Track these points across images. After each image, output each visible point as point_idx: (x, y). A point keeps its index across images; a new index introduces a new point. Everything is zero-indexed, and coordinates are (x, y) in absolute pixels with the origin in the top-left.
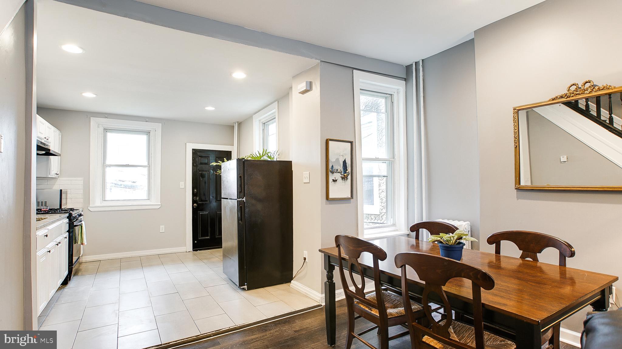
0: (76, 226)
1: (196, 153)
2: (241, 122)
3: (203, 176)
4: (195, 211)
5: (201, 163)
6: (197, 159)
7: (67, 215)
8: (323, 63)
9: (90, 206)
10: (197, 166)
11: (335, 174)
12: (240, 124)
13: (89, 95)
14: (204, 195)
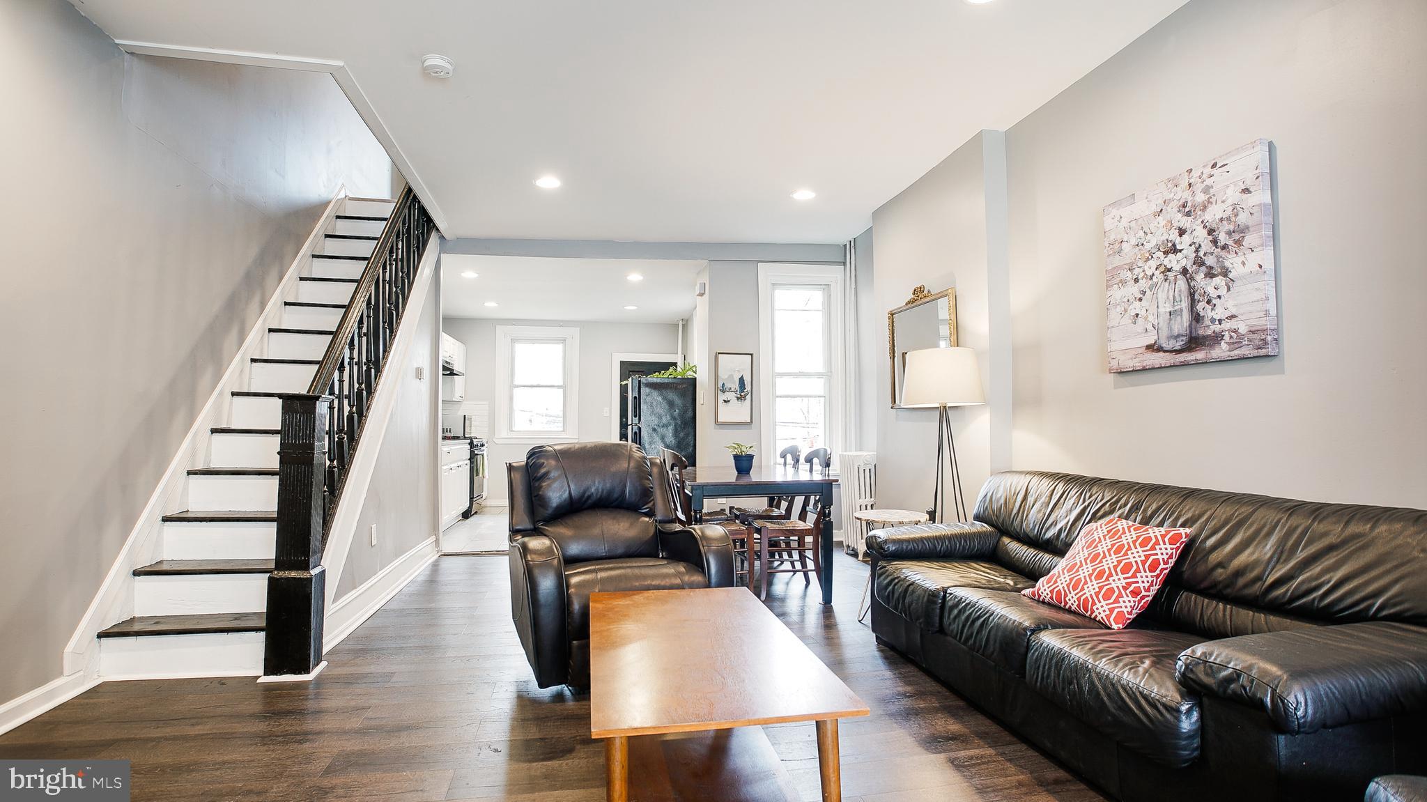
0: (477, 454)
1: (624, 365)
6: (625, 374)
7: (469, 441)
8: (712, 263)
9: (496, 436)
11: (727, 393)
12: (683, 323)
13: (491, 304)
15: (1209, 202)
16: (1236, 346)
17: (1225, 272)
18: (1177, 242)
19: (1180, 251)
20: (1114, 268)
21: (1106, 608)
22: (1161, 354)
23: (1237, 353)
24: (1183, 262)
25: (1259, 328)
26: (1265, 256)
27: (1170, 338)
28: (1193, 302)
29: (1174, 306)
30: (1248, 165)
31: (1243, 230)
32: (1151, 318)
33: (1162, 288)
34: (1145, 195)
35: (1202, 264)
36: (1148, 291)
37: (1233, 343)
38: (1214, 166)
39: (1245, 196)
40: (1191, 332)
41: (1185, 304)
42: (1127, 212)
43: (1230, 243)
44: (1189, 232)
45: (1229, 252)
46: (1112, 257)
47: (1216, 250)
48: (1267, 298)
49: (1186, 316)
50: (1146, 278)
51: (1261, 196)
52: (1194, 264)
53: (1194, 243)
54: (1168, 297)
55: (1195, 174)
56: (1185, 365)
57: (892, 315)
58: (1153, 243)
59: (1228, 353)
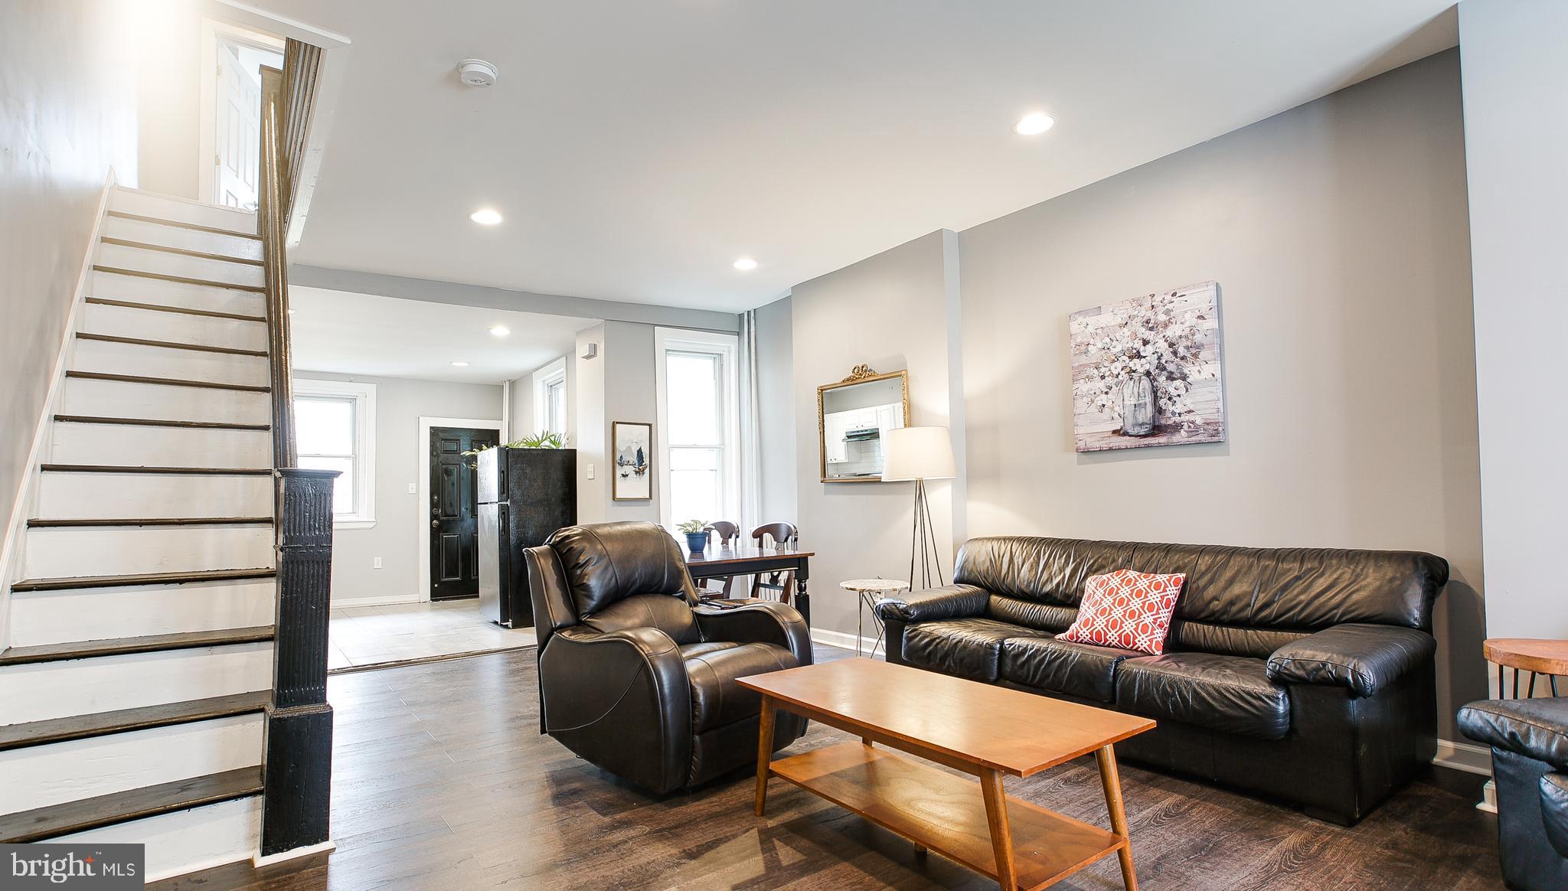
1: (435, 432)
2: (516, 381)
3: (448, 473)
4: (435, 533)
5: (446, 452)
6: (438, 444)
10: (438, 456)
11: (625, 467)
12: (513, 384)
14: (451, 505)
15: (1169, 322)
16: (1194, 433)
17: (1184, 378)
18: (1141, 350)
19: (1144, 357)
20: (1081, 365)
21: (1146, 639)
22: (1127, 438)
23: (1194, 439)
24: (1147, 367)
25: (1212, 421)
26: (1214, 368)
27: (1134, 425)
28: (1156, 398)
29: (1139, 400)
30: (1200, 299)
31: (1199, 347)
32: (1117, 409)
33: (1127, 385)
34: (1111, 309)
35: (1164, 369)
36: (1114, 386)
37: (1191, 432)
38: (1174, 295)
39: (1200, 321)
40: (1154, 421)
41: (1149, 399)
42: (1093, 321)
43: (1188, 355)
44: (1152, 343)
45: (1187, 362)
46: (1077, 357)
47: (1176, 359)
48: (1218, 399)
49: (1150, 409)
50: (1112, 376)
51: (1211, 323)
52: (1157, 368)
53: (1157, 352)
54: (1133, 393)
55: (1158, 299)
56: (1148, 446)
57: (822, 390)
58: (1119, 348)
59: (1187, 439)
